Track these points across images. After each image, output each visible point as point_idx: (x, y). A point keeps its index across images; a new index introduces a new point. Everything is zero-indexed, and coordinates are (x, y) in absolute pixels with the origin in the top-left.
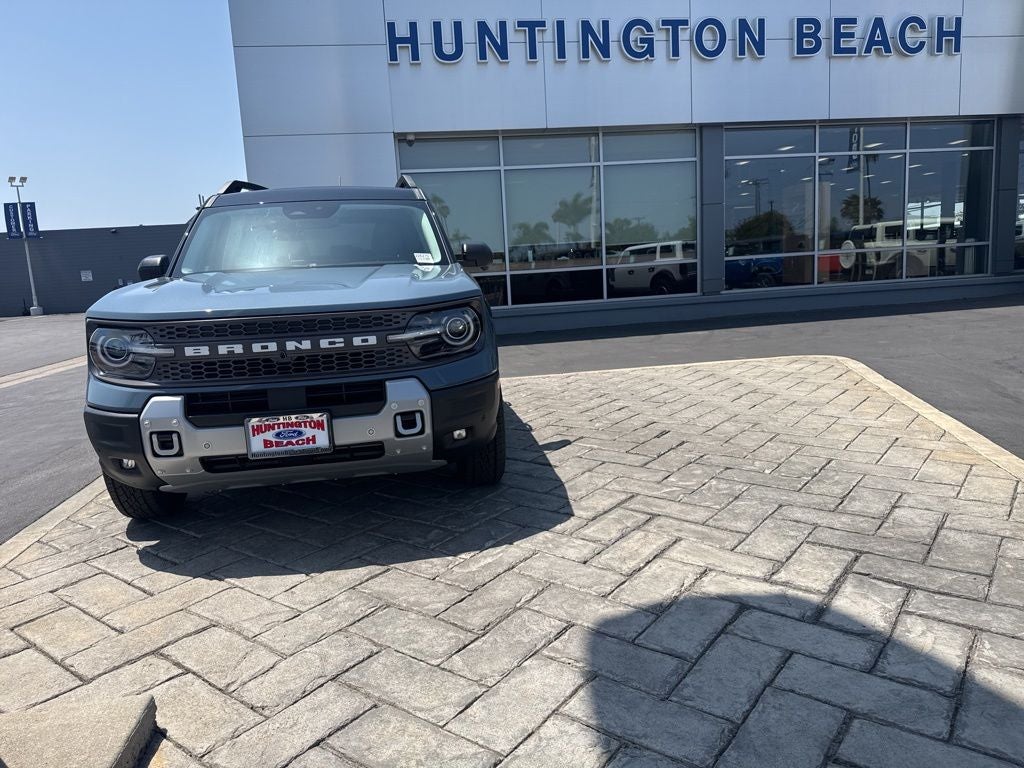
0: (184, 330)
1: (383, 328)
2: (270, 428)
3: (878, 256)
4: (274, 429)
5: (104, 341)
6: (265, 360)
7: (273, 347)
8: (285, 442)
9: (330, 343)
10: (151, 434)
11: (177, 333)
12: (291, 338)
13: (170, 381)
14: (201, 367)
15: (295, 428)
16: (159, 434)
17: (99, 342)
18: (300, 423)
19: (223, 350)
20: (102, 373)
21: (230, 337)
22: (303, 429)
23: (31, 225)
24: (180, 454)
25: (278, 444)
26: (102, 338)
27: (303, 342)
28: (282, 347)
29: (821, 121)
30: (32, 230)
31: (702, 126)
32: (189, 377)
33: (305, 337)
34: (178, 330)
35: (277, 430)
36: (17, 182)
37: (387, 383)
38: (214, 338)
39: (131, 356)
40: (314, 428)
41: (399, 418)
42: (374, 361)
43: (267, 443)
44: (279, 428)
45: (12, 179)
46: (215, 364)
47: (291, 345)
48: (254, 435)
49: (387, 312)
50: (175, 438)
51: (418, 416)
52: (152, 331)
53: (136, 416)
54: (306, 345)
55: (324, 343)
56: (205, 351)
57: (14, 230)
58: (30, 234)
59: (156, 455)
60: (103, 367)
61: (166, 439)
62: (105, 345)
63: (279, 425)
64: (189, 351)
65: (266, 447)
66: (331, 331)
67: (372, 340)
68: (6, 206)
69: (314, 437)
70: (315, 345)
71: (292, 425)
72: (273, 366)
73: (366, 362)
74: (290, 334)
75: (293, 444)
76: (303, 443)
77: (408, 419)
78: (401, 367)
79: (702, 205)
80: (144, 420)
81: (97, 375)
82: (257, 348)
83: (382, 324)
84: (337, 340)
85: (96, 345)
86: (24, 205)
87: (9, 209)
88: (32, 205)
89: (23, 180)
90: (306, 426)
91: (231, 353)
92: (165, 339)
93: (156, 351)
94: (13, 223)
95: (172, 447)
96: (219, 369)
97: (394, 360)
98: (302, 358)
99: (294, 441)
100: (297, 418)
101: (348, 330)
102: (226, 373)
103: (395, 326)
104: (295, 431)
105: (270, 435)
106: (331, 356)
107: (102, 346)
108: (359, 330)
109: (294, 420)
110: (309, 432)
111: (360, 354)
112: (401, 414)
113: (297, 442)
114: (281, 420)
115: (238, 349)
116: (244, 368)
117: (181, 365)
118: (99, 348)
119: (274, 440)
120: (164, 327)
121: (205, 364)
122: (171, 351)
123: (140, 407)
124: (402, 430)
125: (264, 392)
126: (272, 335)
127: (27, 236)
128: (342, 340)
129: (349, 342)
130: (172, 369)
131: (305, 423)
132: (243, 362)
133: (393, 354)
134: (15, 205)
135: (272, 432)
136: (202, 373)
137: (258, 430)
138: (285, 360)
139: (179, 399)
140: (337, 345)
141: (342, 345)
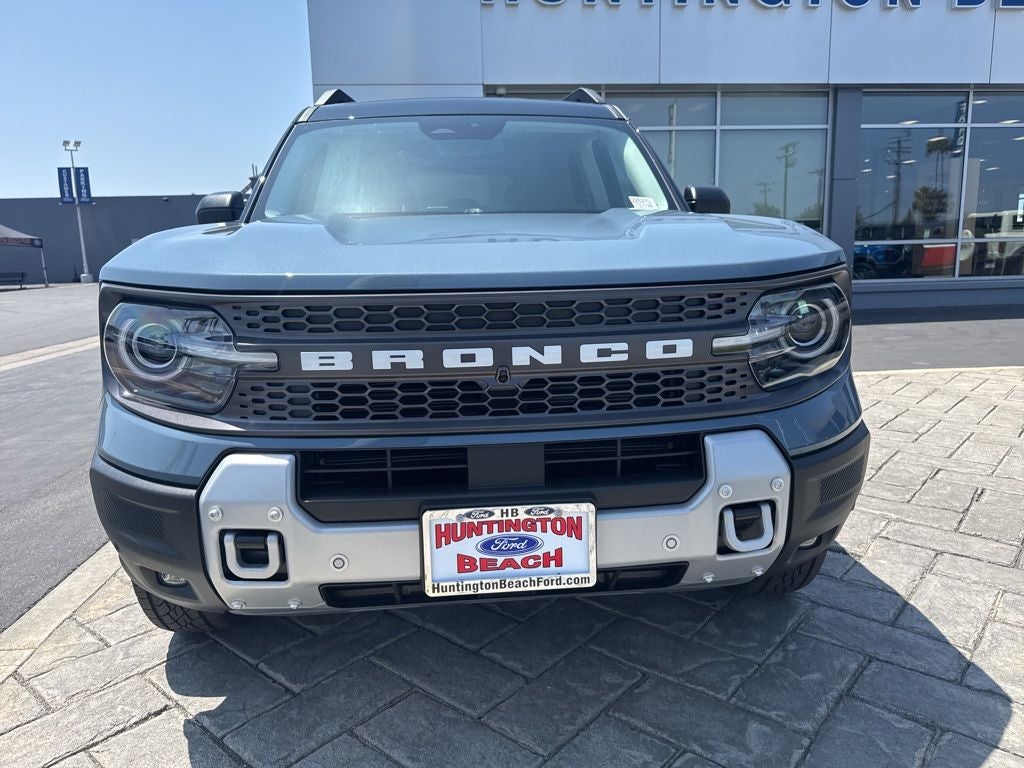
0: (300, 314)
1: (704, 321)
2: (471, 530)
3: (1002, 246)
4: (480, 533)
5: (134, 327)
6: (465, 385)
7: (484, 357)
8: (500, 560)
9: (601, 353)
10: (223, 533)
11: (284, 320)
12: (523, 341)
13: (266, 421)
14: (334, 396)
15: (522, 532)
16: (240, 534)
17: (125, 328)
18: (534, 523)
19: (382, 360)
20: (127, 393)
21: (398, 334)
22: (538, 534)
23: (84, 191)
24: (281, 576)
25: (487, 565)
26: (130, 322)
27: (547, 349)
28: (503, 358)
29: (977, 86)
30: (84, 195)
31: (838, 88)
32: (306, 415)
33: (552, 339)
34: (285, 313)
35: (486, 536)
36: (71, 146)
37: (708, 440)
38: (362, 335)
39: (185, 361)
40: (560, 533)
41: (729, 517)
42: (681, 393)
43: (464, 563)
44: (490, 531)
45: (66, 143)
46: (363, 388)
47: (521, 356)
48: (439, 545)
49: (716, 289)
50: (272, 545)
51: (766, 511)
52: (230, 314)
53: (193, 492)
54: (552, 355)
55: (589, 353)
56: (343, 361)
57: (67, 195)
58: (83, 200)
59: (229, 576)
60: (129, 381)
61: (252, 546)
62: (136, 335)
63: (490, 525)
64: (311, 361)
65: (461, 569)
66: (602, 327)
67: (685, 348)
68: (60, 170)
69: (559, 552)
70: (571, 355)
71: (517, 525)
72: (481, 397)
73: (666, 395)
74: (519, 331)
75: (516, 566)
76: (536, 565)
77: (746, 517)
78: (734, 406)
79: (832, 180)
80: (209, 504)
81: (118, 397)
82: (452, 358)
83: (702, 313)
84: (615, 346)
85: (117, 331)
86: (77, 170)
87: (63, 173)
88: (86, 170)
89: (77, 144)
90: (544, 530)
91: (399, 367)
92: (259, 333)
93: (235, 357)
94: (66, 188)
95: (264, 561)
96: (371, 401)
97: (719, 390)
98: (541, 382)
99: (518, 559)
100: (528, 512)
101: (634, 326)
102: (384, 412)
103: (726, 318)
104: (521, 539)
105: (470, 547)
106: (600, 380)
107: (130, 335)
108: (658, 325)
109: (522, 516)
110: (549, 541)
111: (655, 377)
112: (734, 508)
113: (525, 563)
114: (497, 516)
115: (414, 359)
116: (423, 400)
117: (289, 389)
118: (122, 338)
119: (478, 556)
120: (257, 307)
121: (343, 389)
122: (270, 359)
123: (200, 474)
124: (732, 540)
125: (460, 453)
126: (484, 332)
127: (80, 202)
128: (624, 346)
129: (638, 352)
130: (270, 396)
131: (544, 522)
132: (422, 387)
133: (720, 378)
134: (68, 170)
135: (476, 540)
136: (334, 408)
137: (445, 535)
138: (508, 385)
139: (284, 461)
140: (615, 358)
141: (624, 357)
